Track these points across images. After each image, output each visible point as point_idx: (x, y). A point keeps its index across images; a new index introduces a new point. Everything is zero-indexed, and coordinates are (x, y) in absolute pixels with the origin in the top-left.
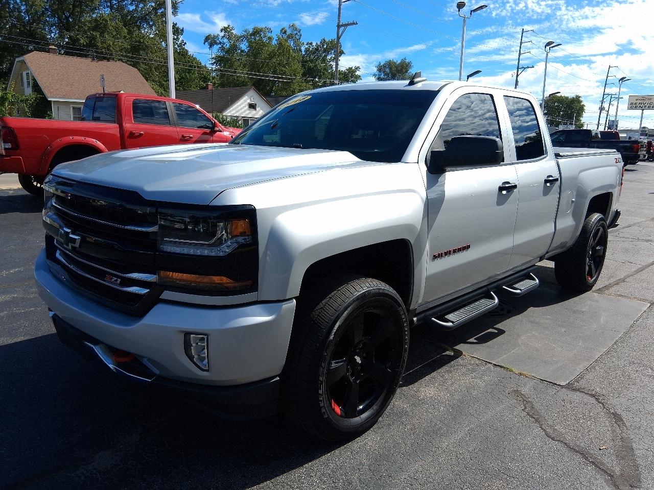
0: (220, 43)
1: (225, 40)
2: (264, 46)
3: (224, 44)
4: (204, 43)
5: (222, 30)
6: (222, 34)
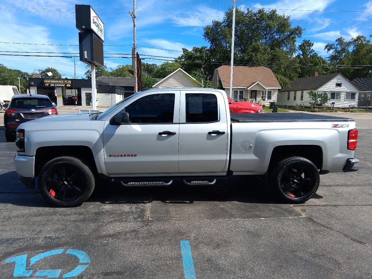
0: (335, 48)
1: (338, 46)
2: (364, 47)
3: (337, 48)
4: (325, 49)
5: (336, 41)
6: (337, 43)
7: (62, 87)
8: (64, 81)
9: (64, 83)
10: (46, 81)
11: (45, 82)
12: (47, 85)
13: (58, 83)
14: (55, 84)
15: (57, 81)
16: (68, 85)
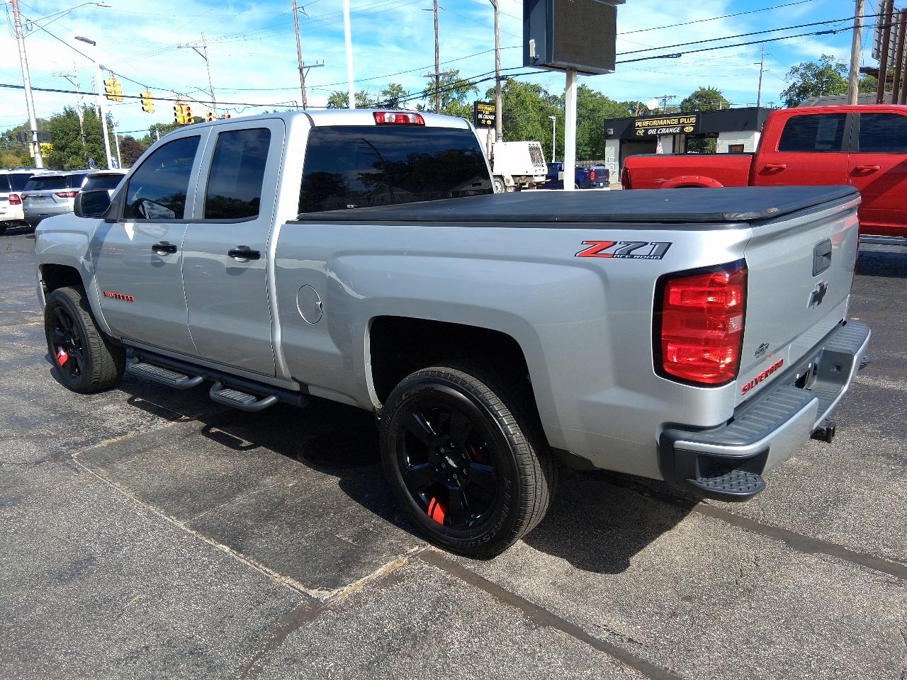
7: (674, 135)
8: (679, 119)
9: (679, 123)
10: (640, 124)
11: (638, 126)
12: (641, 132)
13: (665, 125)
14: (658, 129)
15: (663, 120)
16: (687, 128)
